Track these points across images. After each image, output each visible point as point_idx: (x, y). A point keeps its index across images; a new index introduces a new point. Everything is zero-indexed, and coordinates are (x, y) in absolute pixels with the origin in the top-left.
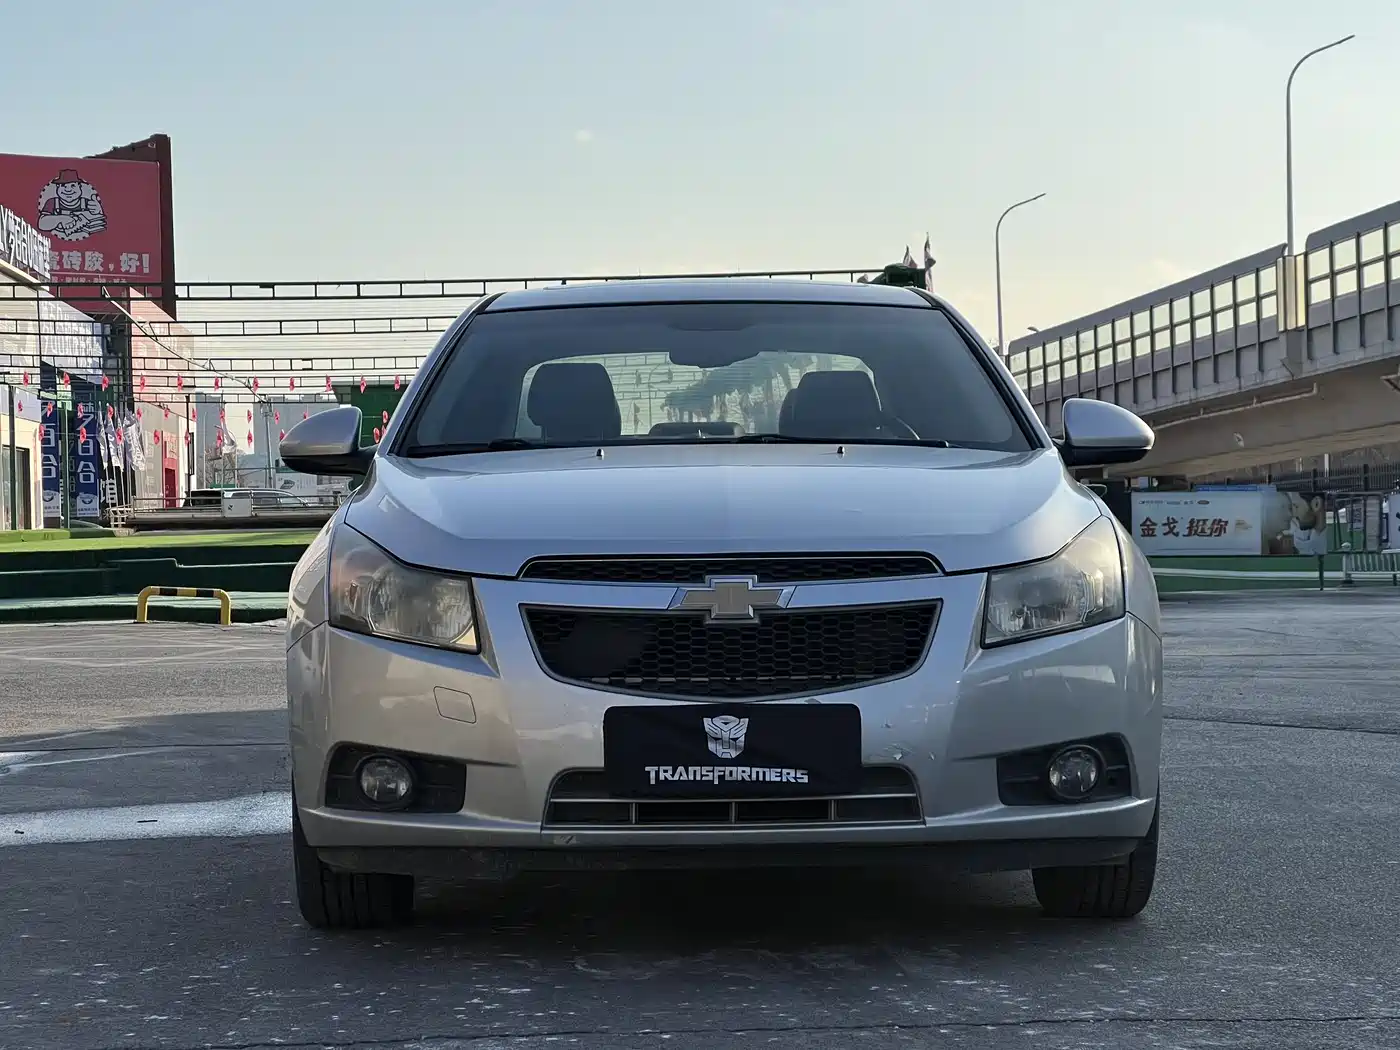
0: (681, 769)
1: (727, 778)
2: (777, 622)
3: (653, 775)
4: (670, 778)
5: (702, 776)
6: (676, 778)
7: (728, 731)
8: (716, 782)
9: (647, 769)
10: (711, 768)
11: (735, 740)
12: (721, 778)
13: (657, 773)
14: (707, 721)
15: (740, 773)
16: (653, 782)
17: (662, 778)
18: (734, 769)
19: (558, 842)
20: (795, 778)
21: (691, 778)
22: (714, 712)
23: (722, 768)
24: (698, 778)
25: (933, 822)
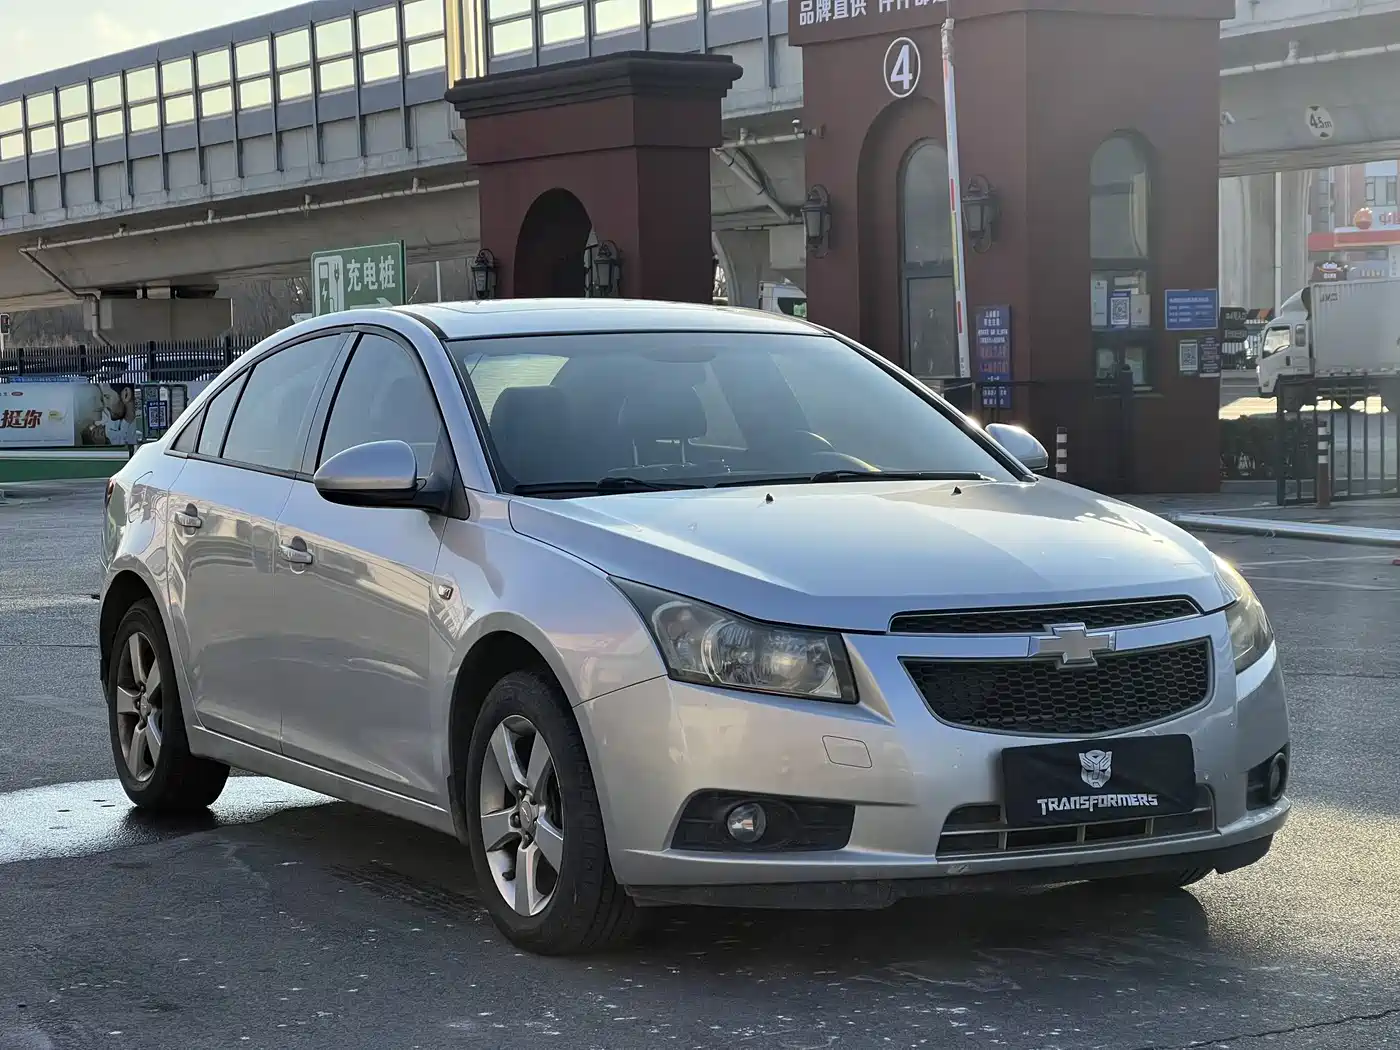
0: (1064, 800)
1: (1100, 805)
2: (1109, 662)
3: (1044, 806)
4: (1057, 808)
5: (1081, 805)
6: (1061, 808)
7: (1097, 763)
8: (1091, 810)
9: (1039, 801)
10: (1087, 798)
11: (1104, 771)
12: (1095, 805)
13: (1047, 804)
14: (1081, 755)
15: (1110, 800)
16: (1044, 813)
17: (1051, 809)
18: (1104, 797)
19: (950, 872)
20: (1148, 802)
21: (1073, 807)
22: (1086, 747)
23: (1096, 797)
24: (1078, 807)
25: (1224, 831)
